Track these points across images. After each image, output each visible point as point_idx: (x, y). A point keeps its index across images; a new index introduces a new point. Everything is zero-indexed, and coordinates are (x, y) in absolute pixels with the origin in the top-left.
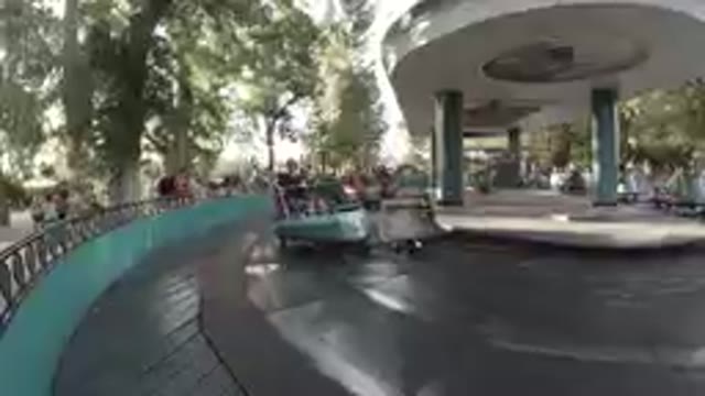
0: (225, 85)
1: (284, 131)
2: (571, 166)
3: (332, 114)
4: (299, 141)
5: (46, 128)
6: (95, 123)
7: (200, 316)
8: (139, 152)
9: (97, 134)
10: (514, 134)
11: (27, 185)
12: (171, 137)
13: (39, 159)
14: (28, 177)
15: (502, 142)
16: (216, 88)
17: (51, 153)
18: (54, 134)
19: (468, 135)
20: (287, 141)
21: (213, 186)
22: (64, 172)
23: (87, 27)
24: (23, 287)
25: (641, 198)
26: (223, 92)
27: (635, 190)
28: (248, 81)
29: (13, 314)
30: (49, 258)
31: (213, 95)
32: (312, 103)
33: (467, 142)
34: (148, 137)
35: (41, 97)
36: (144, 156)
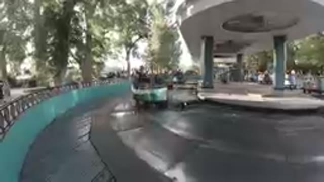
0: (108, 32)
1: (135, 54)
2: (266, 72)
3: (156, 46)
4: (141, 59)
5: (26, 52)
6: (48, 50)
7: (89, 133)
8: (68, 63)
9: (49, 54)
10: (240, 57)
11: (18, 78)
12: (83, 57)
13: (23, 66)
14: (19, 74)
15: (234, 60)
16: (104, 34)
17: (29, 63)
18: (30, 54)
19: (216, 56)
20: (136, 59)
21: (103, 79)
22: (34, 72)
23: (44, 7)
24: (14, 118)
25: (298, 87)
26: (107, 35)
27: (295, 84)
28: (117, 31)
29: (10, 128)
30: (26, 107)
31: (102, 37)
32: (147, 41)
33: (216, 60)
34: (73, 56)
35: (23, 38)
36: (70, 65)
